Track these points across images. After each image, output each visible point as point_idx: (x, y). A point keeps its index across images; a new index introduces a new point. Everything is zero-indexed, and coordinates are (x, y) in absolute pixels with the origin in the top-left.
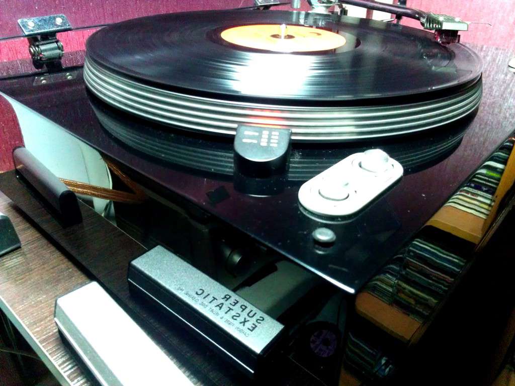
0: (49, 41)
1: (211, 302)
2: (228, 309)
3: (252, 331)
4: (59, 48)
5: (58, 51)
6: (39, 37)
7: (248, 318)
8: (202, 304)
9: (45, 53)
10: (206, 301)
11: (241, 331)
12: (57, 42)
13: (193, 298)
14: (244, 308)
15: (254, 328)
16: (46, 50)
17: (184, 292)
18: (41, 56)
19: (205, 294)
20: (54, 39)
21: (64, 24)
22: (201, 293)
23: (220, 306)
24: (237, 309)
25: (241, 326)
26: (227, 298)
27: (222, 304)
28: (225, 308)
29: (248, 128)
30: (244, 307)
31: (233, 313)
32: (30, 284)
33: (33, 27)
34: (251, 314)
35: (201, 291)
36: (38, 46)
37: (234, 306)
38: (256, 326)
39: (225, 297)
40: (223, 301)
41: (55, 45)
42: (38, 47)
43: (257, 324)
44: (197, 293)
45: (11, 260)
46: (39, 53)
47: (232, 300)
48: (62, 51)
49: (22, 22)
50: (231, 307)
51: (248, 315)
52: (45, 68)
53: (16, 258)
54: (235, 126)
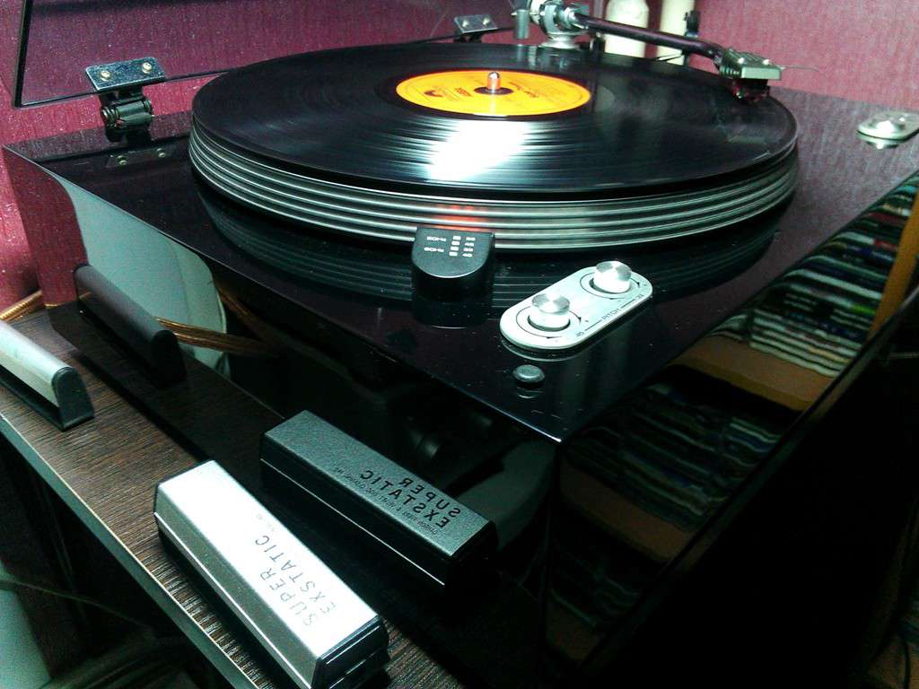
0: (131, 99)
1: (382, 489)
2: (408, 498)
3: (442, 527)
4: (145, 109)
5: (145, 114)
6: (117, 94)
7: (436, 510)
8: (370, 491)
9: (125, 118)
10: (376, 487)
11: (427, 527)
12: (143, 100)
13: (357, 483)
14: (431, 497)
15: (445, 523)
16: (126, 113)
17: (342, 475)
18: (119, 122)
19: (374, 478)
20: (138, 95)
21: (153, 72)
22: (368, 476)
23: (396, 494)
24: (421, 498)
25: (426, 521)
26: (406, 483)
27: (400, 491)
28: (403, 497)
29: (433, 232)
30: (431, 495)
31: (415, 503)
32: (111, 469)
33: (108, 78)
34: (441, 505)
35: (369, 474)
36: (114, 107)
37: (417, 493)
38: (448, 521)
39: (404, 482)
40: (399, 487)
41: (140, 105)
42: (115, 109)
43: (450, 518)
44: (362, 477)
45: (80, 435)
46: (117, 118)
47: (414, 486)
48: (151, 113)
49: (92, 72)
50: (413, 495)
51: (437, 506)
52: (125, 141)
53: (88, 432)
54: (414, 228)
